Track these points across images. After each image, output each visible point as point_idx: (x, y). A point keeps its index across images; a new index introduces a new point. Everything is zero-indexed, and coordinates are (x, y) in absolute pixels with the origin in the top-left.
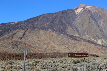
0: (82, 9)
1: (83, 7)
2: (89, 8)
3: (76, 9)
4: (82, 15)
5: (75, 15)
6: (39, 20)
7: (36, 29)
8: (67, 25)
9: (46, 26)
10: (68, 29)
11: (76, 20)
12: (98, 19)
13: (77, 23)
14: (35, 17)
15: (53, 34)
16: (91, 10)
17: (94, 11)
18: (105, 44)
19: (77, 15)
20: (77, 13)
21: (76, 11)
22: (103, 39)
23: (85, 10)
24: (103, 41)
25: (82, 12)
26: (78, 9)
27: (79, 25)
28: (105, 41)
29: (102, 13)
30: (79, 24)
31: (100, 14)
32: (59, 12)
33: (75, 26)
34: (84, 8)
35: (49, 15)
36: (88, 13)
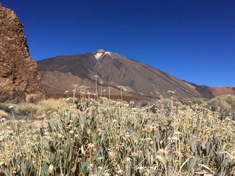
0: (102, 55)
1: (102, 53)
2: (109, 54)
3: (96, 54)
4: (103, 60)
5: (95, 59)
6: (55, 62)
7: (56, 72)
8: (89, 69)
9: (65, 69)
10: (90, 74)
11: (97, 65)
12: (120, 65)
13: (99, 68)
14: (50, 59)
15: (77, 78)
16: (110, 55)
17: (114, 57)
18: (130, 91)
19: (98, 60)
20: (97, 58)
21: (95, 55)
22: (127, 87)
23: (105, 56)
24: (128, 89)
25: (102, 57)
26: (97, 54)
27: (101, 71)
28: (130, 88)
29: (122, 60)
30: (101, 69)
31: (121, 61)
32: (77, 55)
33: (97, 72)
34: (104, 53)
35: (66, 58)
36: (109, 59)
